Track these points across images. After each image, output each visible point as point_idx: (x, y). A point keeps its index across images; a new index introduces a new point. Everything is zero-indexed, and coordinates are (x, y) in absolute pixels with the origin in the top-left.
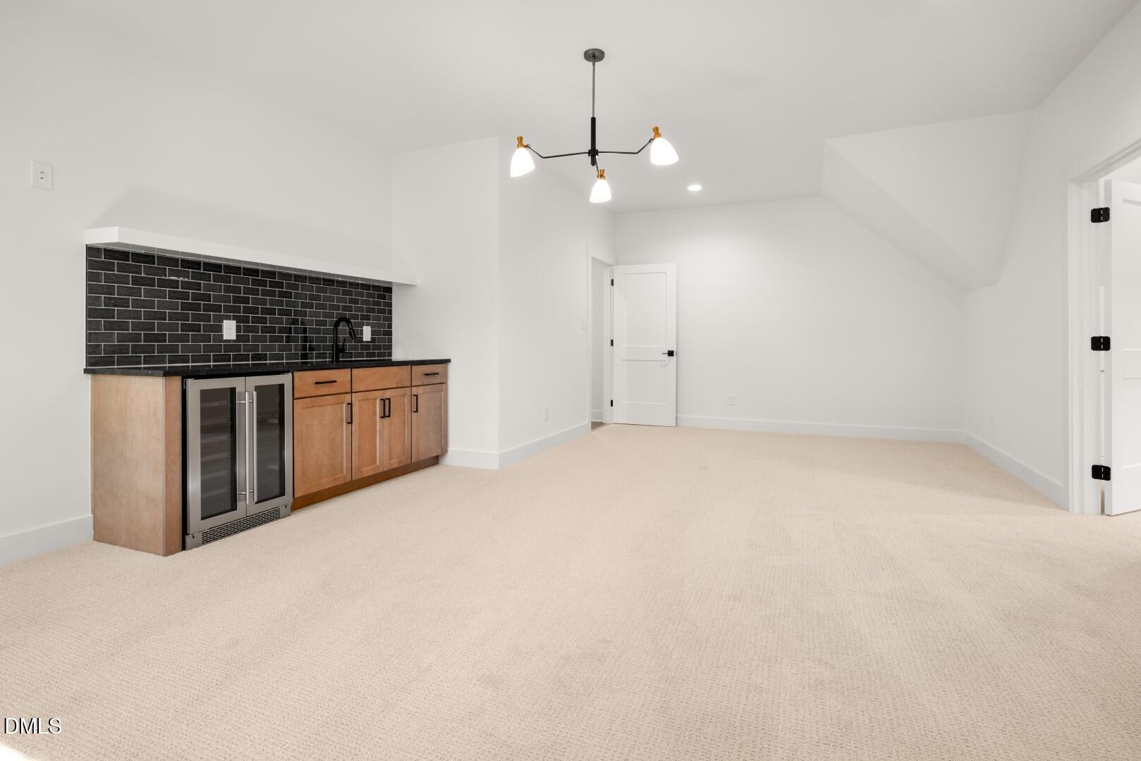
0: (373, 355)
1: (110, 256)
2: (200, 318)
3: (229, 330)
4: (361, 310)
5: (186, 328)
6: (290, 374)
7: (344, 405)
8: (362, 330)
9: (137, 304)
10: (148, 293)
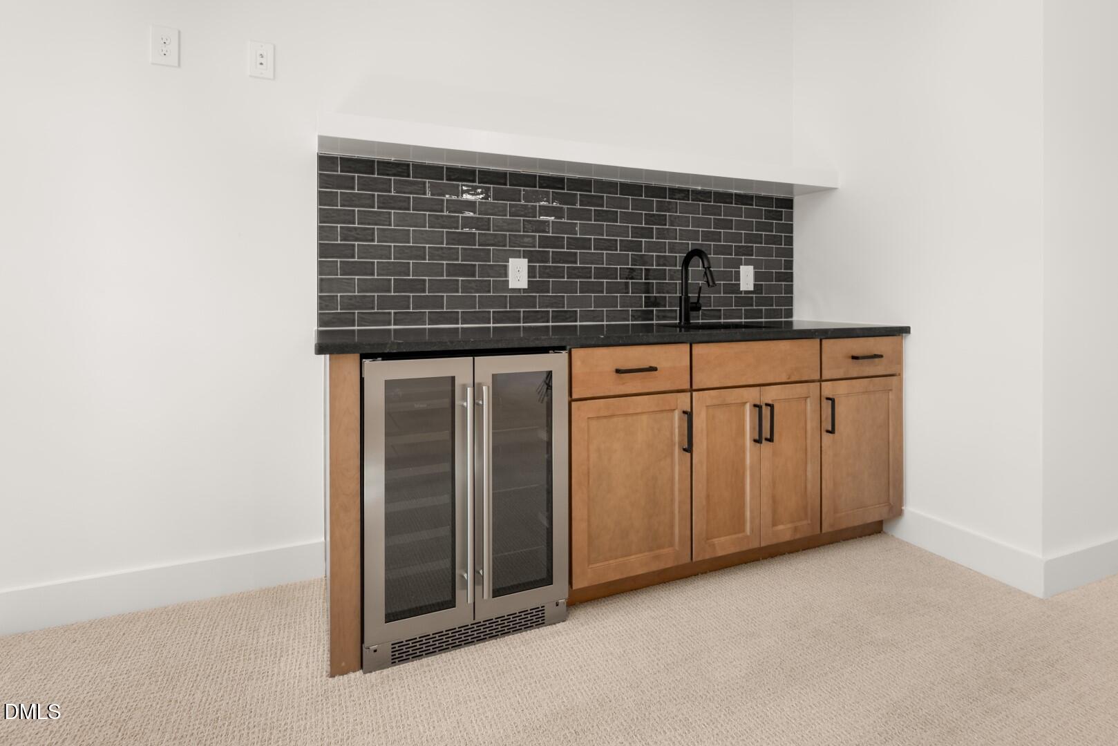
0: (758, 314)
1: (350, 167)
2: (474, 255)
3: (518, 273)
4: (736, 238)
5: (454, 270)
6: (564, 354)
7: (677, 414)
8: (738, 273)
9: (384, 236)
10: (401, 220)
